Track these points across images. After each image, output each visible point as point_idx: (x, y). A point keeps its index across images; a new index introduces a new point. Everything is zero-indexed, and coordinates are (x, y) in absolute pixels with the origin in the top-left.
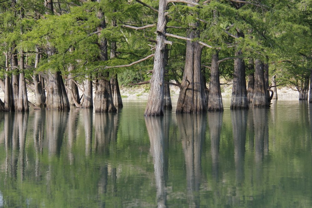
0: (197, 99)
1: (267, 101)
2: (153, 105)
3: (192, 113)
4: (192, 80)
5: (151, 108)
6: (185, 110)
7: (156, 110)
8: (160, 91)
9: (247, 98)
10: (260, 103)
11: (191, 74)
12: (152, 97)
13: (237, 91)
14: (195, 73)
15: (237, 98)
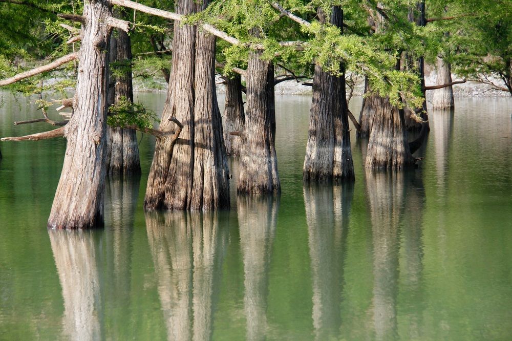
0: (202, 171)
1: (408, 150)
2: (74, 199)
3: (189, 209)
4: (189, 116)
5: (69, 206)
6: (169, 200)
7: (83, 211)
8: (93, 158)
9: (348, 149)
10: (389, 158)
11: (187, 98)
12: (72, 174)
13: (322, 129)
14: (197, 96)
15: (322, 150)
